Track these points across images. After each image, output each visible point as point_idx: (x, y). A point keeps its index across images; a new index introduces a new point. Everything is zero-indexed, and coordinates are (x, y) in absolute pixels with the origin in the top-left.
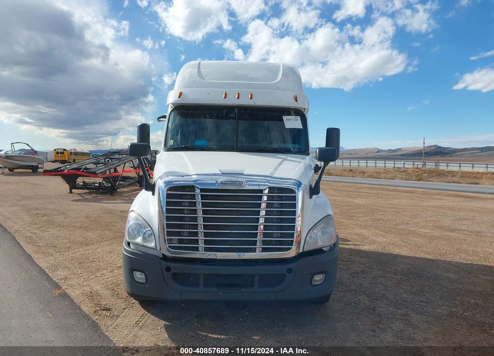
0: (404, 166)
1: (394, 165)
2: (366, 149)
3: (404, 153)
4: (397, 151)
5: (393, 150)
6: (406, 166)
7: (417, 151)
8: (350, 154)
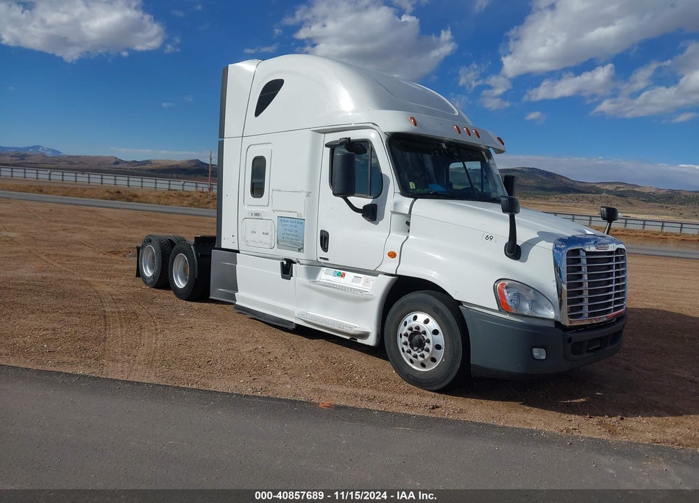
0: (183, 188)
1: (169, 186)
2: (98, 157)
3: (154, 167)
4: (145, 164)
5: (138, 162)
6: (186, 188)
7: (173, 166)
8: (72, 163)
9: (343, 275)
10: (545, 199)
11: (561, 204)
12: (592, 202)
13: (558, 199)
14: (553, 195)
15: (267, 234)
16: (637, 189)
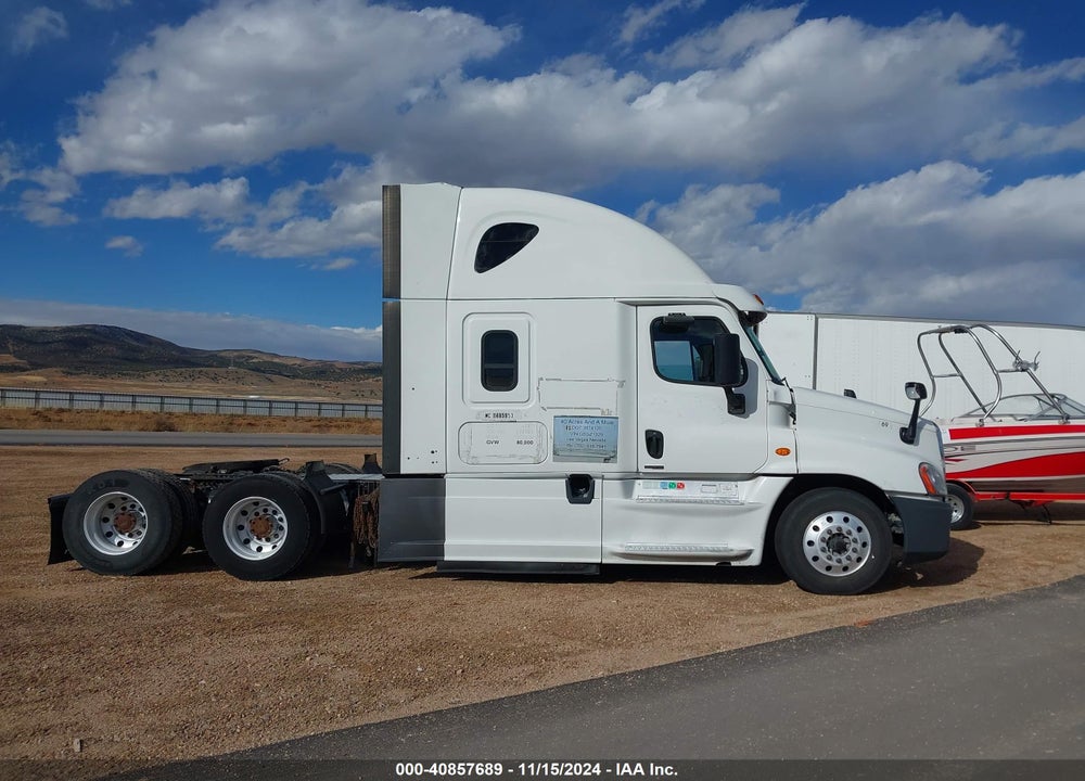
9: (681, 486)
10: (139, 376)
11: (165, 384)
12: (215, 379)
13: (160, 377)
14: (152, 369)
15: (531, 442)
16: (276, 360)
